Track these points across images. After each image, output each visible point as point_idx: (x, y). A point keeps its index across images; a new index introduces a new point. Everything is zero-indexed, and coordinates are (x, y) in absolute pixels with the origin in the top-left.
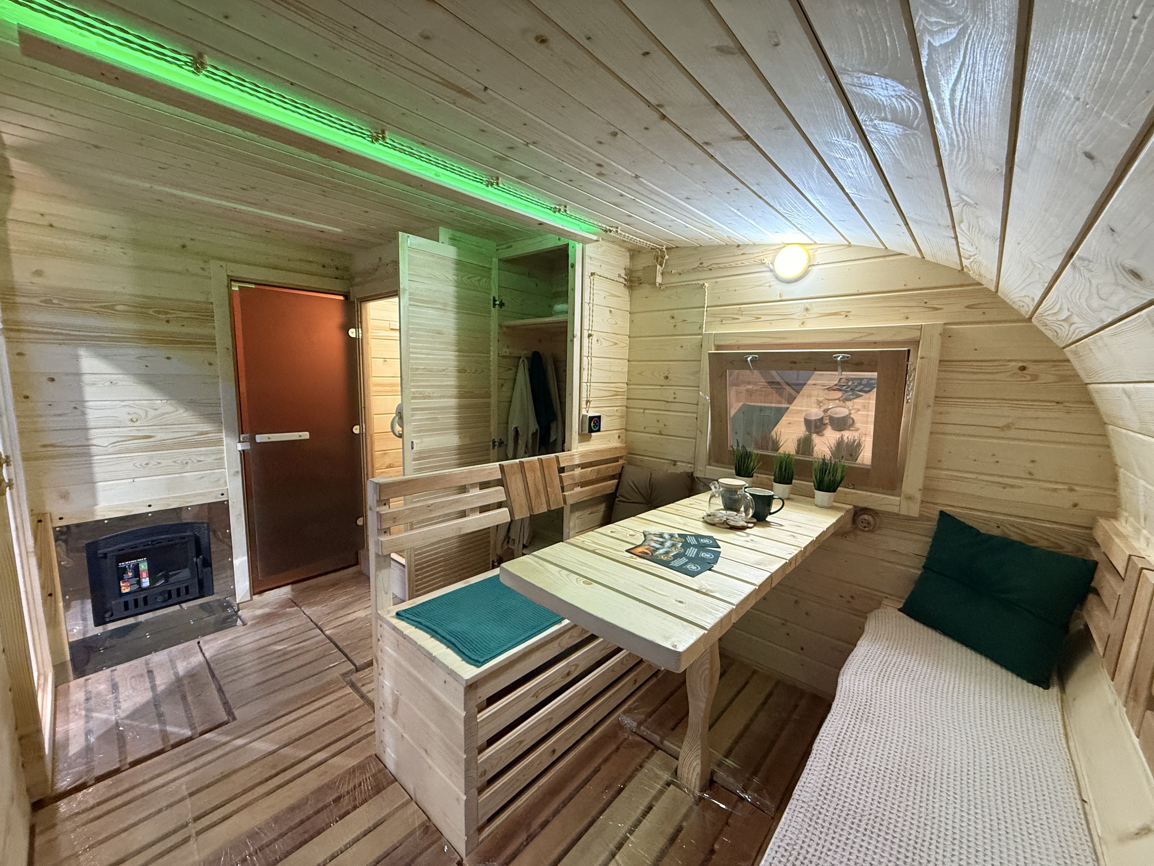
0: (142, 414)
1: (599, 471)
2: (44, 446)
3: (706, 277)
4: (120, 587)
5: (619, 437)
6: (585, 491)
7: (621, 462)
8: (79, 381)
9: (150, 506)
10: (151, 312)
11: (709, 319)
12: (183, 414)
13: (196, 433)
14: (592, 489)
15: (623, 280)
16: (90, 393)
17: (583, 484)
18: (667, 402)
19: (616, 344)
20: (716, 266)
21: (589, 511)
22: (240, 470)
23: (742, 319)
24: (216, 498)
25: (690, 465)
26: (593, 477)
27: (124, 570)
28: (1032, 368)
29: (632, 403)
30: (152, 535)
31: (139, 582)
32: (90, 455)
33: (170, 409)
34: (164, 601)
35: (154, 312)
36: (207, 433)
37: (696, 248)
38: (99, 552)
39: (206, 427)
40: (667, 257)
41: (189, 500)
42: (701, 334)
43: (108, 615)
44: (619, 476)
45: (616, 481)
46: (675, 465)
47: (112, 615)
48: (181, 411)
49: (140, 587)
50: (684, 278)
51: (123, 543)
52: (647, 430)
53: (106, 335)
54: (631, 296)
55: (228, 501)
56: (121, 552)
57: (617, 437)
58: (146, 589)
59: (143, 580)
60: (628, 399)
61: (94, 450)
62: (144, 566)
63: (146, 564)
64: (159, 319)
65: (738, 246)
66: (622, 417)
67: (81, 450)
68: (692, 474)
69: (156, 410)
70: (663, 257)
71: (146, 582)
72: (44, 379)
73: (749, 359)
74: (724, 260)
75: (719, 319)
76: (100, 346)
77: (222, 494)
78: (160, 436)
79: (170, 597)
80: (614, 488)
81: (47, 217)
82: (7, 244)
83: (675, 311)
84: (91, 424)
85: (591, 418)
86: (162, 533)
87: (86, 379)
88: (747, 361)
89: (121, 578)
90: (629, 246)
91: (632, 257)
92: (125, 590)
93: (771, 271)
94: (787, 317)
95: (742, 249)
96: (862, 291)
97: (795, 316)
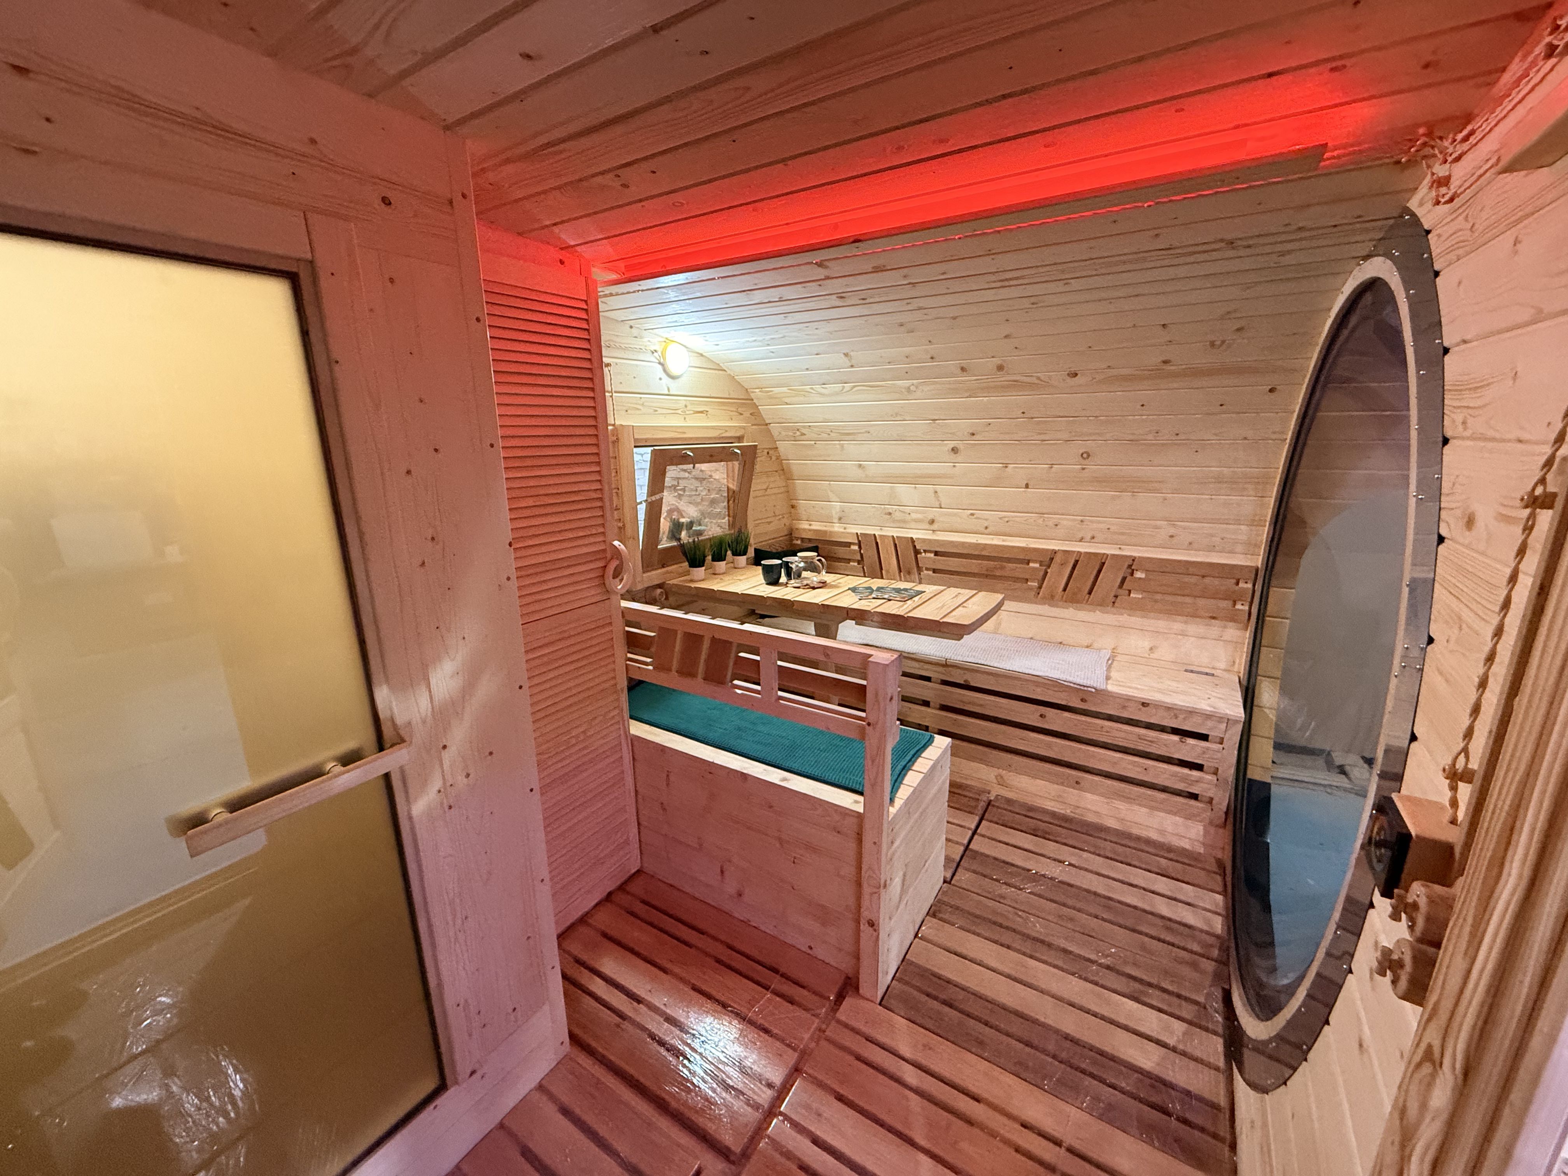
23: (644, 410)
28: (770, 453)
65: (631, 327)
93: (660, 363)
94: (674, 412)
95: (635, 331)
96: (713, 395)
97: (679, 412)
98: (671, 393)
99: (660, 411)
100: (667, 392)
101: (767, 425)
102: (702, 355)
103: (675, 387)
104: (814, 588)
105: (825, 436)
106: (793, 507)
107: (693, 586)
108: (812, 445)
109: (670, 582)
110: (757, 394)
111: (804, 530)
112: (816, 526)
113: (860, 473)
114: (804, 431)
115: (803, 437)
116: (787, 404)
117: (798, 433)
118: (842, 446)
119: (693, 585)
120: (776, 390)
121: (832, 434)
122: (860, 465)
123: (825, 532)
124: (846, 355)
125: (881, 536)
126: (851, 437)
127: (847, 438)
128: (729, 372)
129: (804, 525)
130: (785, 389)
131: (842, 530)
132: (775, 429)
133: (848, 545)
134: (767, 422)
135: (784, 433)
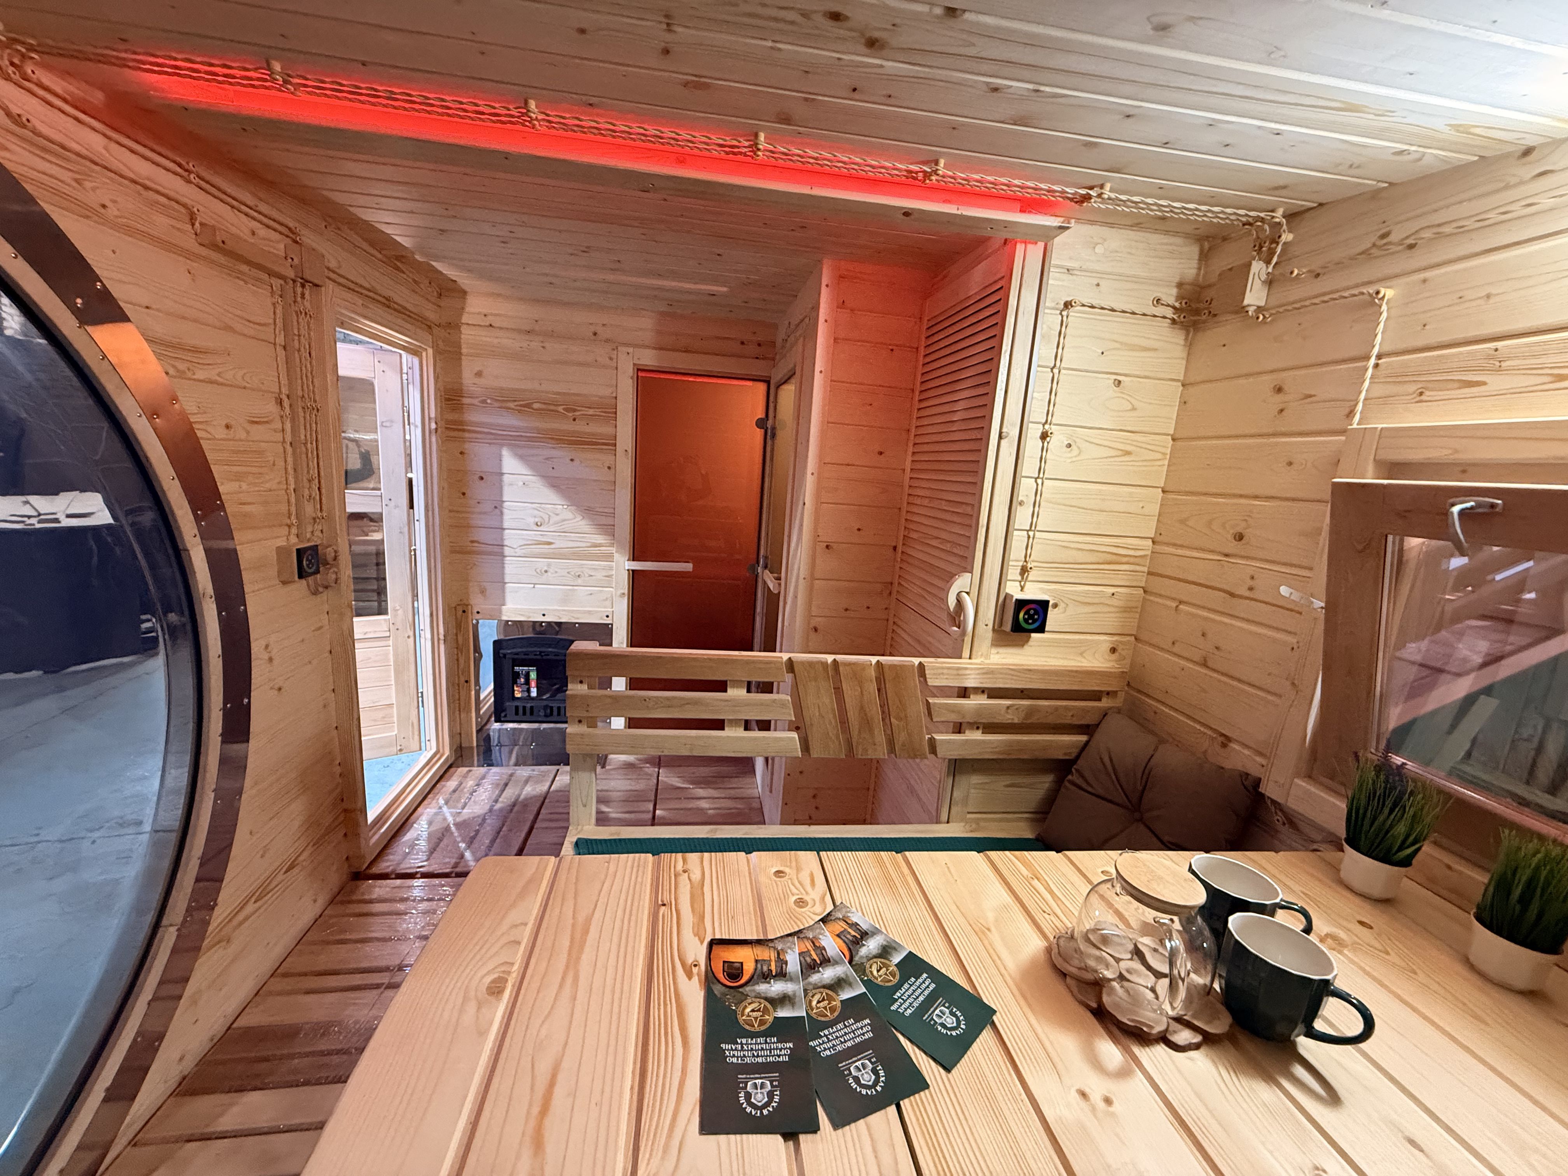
0: (546, 517)
1: (1031, 711)
2: (472, 542)
3: (1397, 270)
4: (513, 691)
5: (1113, 650)
6: (990, 741)
7: (1105, 703)
8: (501, 481)
9: (544, 615)
10: (560, 409)
11: (1380, 390)
12: (580, 523)
13: (589, 544)
14: (1010, 743)
15: (1169, 312)
16: (508, 494)
17: (990, 728)
18: (1232, 595)
19: (1128, 453)
20: (1427, 234)
21: (1008, 780)
22: (626, 592)
23: (1495, 382)
24: (602, 618)
25: (1259, 759)
26: (1013, 718)
27: (516, 675)
29: (1157, 584)
30: (543, 645)
31: (529, 691)
32: (503, 556)
33: (570, 515)
34: (546, 716)
35: (564, 409)
36: (600, 545)
37: (1375, 195)
38: (502, 651)
39: (600, 539)
40: (1287, 237)
41: (579, 615)
42: (1343, 432)
43: (503, 715)
44: (1088, 729)
45: (1084, 738)
46: (1224, 745)
47: (505, 716)
48: (579, 518)
49: (529, 696)
50: (1325, 284)
51: (521, 648)
52: (1176, 649)
53: (523, 434)
54: (1190, 345)
55: (612, 625)
56: (516, 656)
57: (1107, 647)
58: (533, 699)
59: (532, 689)
60: (1150, 573)
61: (507, 551)
62: (533, 675)
63: (535, 673)
64: (567, 417)
65: (1528, 152)
66: (1127, 609)
67: (496, 549)
68: (1258, 782)
69: (557, 515)
70: (1275, 241)
71: (534, 693)
72: (476, 477)
73: (1456, 509)
74: (1465, 209)
75: (1412, 388)
76: (518, 446)
77: (607, 616)
78: (559, 544)
79: (551, 714)
80: (1075, 752)
81: (490, 317)
82: (460, 347)
83: (1284, 374)
84: (506, 525)
85: (1021, 604)
86: (550, 646)
87: (506, 478)
88: (1447, 514)
89: (515, 682)
90: (1189, 228)
91: (1204, 257)
92: (518, 695)
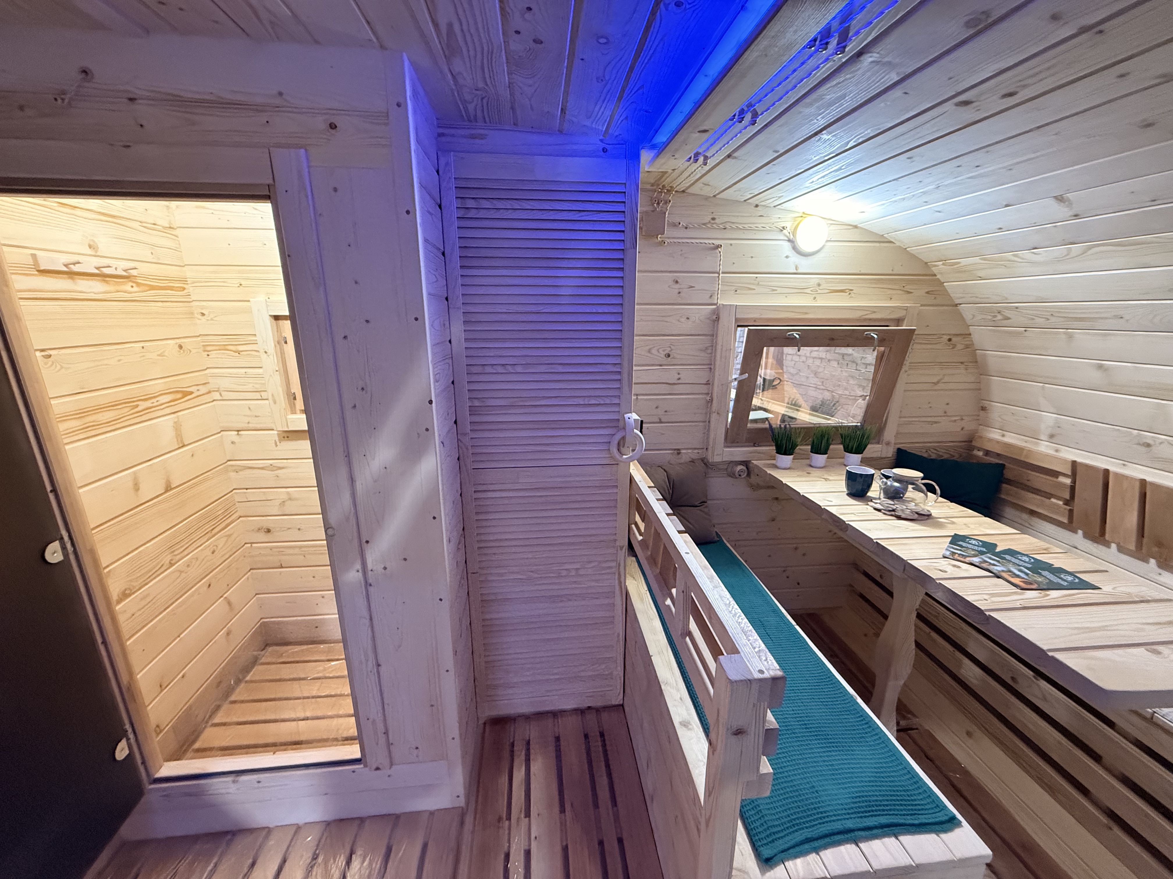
3: (722, 236)
11: (723, 288)
18: (670, 384)
20: (732, 225)
23: (759, 290)
28: (954, 339)
40: (672, 202)
50: (691, 233)
65: (757, 206)
83: (680, 274)
93: (789, 240)
94: (801, 291)
95: (760, 211)
96: (863, 272)
97: (808, 291)
98: (799, 271)
99: (779, 290)
100: (795, 271)
101: (956, 305)
102: (856, 227)
103: (805, 264)
104: (899, 518)
105: (1040, 321)
106: (983, 409)
107: (768, 472)
108: (1019, 334)
109: (755, 462)
110: (939, 268)
111: (990, 440)
112: (1011, 439)
113: (1096, 376)
114: (1007, 313)
115: (1006, 322)
116: (981, 278)
117: (999, 317)
118: (1070, 337)
119: (770, 471)
120: (964, 262)
121: (1053, 319)
122: (1100, 367)
123: (1021, 449)
124: (1060, 199)
125: (1116, 474)
126: (1087, 324)
127: (1076, 324)
128: (898, 244)
129: (995, 435)
130: (977, 259)
131: (1052, 452)
132: (967, 311)
133: (1055, 474)
134: (957, 301)
135: (979, 317)
